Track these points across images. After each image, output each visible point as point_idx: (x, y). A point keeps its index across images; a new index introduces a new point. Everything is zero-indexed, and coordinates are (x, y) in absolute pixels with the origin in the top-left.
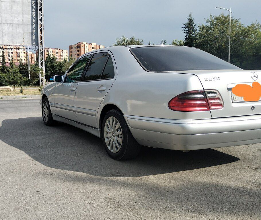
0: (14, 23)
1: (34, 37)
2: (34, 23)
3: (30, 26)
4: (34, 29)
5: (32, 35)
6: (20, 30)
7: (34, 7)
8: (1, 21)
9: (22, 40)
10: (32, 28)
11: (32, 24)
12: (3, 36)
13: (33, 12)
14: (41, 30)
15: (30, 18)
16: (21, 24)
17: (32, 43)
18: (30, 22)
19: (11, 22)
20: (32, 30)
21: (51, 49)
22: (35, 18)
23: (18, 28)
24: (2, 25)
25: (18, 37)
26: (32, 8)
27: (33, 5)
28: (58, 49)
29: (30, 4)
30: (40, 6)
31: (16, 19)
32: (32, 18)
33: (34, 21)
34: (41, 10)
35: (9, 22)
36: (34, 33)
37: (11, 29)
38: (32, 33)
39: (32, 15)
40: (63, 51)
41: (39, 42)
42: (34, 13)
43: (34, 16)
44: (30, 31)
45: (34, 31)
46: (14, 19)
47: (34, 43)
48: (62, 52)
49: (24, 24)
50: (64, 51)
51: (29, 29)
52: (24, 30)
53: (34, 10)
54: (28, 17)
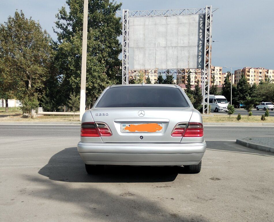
0: (180, 45)
1: (200, 60)
2: (200, 45)
3: (197, 48)
4: (201, 52)
5: (198, 58)
6: (185, 53)
7: (202, 28)
8: (166, 44)
9: (187, 63)
10: (198, 50)
11: (198, 46)
12: (167, 60)
13: (200, 32)
14: (208, 52)
15: (197, 39)
16: (186, 47)
17: (198, 66)
18: (196, 44)
19: (177, 45)
20: (198, 52)
21: (254, 68)
22: (202, 39)
23: (184, 50)
24: (167, 48)
25: (183, 60)
26: (199, 28)
27: (201, 26)
28: (263, 69)
29: (197, 24)
30: (208, 26)
31: (182, 42)
32: (199, 39)
33: (201, 42)
34: (208, 30)
35: (174, 45)
36: (200, 55)
37: (175, 53)
38: (198, 55)
39: (199, 36)
40: (268, 70)
41: (205, 65)
42: (201, 34)
43: (201, 37)
44: (196, 54)
45: (200, 54)
46: (180, 42)
47: (200, 66)
48: (267, 73)
49: (190, 47)
50: (270, 71)
51: (195, 51)
52: (189, 53)
53: (201, 31)
54: (194, 39)
